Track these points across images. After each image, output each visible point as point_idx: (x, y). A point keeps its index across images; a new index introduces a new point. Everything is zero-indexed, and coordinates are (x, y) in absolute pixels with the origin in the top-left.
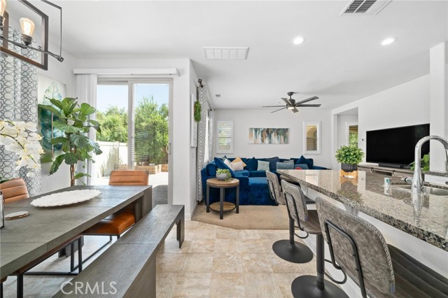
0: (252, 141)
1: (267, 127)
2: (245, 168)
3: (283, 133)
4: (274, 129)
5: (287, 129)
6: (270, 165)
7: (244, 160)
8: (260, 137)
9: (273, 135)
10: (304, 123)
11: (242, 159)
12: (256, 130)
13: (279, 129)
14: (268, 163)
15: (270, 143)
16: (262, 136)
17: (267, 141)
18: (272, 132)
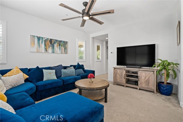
0: (34, 49)
1: (50, 38)
2: (26, 80)
3: (63, 44)
4: (56, 40)
5: (67, 42)
6: (56, 73)
7: (23, 70)
8: (43, 45)
9: (55, 45)
10: (77, 39)
11: (21, 70)
12: (39, 38)
13: (61, 41)
14: (54, 71)
15: (53, 52)
16: (45, 45)
17: (50, 50)
18: (55, 43)
